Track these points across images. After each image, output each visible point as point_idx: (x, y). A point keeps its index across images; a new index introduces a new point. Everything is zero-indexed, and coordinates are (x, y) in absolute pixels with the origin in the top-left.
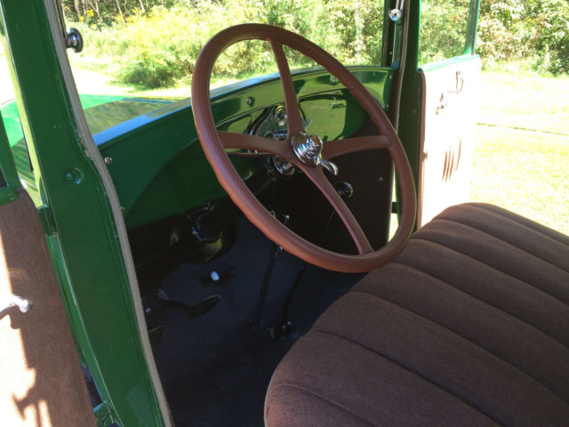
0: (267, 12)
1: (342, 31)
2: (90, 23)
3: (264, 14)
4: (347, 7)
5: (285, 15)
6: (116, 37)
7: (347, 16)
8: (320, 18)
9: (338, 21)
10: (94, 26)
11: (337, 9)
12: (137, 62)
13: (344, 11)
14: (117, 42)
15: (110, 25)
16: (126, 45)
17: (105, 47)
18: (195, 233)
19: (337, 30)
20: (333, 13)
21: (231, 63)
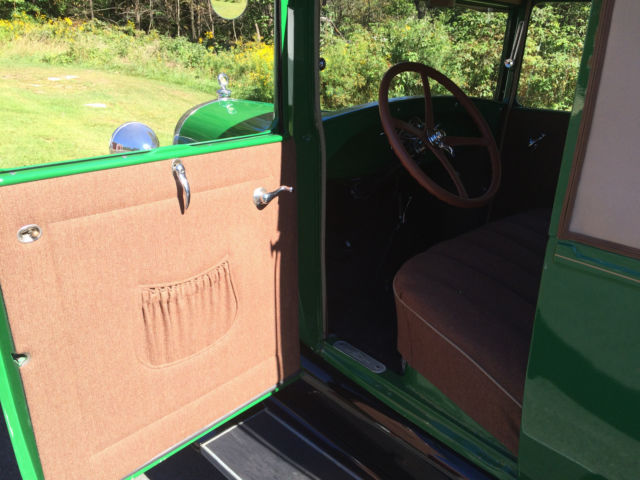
0: (391, 49)
1: (469, 73)
2: (207, 46)
3: (388, 50)
4: (476, 50)
5: (410, 53)
6: (234, 60)
7: (476, 59)
8: (447, 59)
9: (466, 63)
10: (212, 49)
11: (466, 51)
12: (253, 88)
13: (473, 54)
14: (235, 67)
15: (228, 49)
16: (242, 71)
17: (222, 70)
18: (353, 192)
19: (464, 73)
20: (461, 54)
21: (349, 98)
